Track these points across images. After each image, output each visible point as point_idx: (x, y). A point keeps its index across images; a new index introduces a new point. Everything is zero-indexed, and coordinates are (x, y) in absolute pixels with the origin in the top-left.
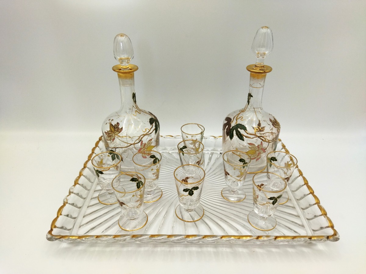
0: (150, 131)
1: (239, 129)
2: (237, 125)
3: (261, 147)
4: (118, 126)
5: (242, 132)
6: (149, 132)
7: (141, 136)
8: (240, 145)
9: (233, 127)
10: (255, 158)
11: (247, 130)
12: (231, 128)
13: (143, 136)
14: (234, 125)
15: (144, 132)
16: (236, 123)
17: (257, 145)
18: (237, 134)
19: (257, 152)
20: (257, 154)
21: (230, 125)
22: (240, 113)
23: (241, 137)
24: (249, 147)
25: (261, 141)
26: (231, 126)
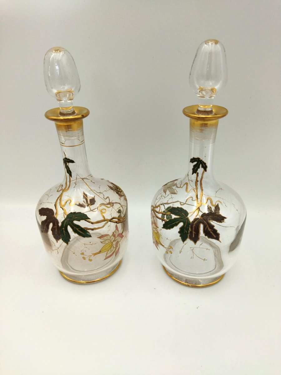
1: (76, 222)
2: (68, 216)
3: (117, 234)
5: (82, 224)
8: (86, 246)
9: (63, 223)
10: (113, 253)
11: (89, 219)
12: (60, 224)
14: (63, 219)
16: (65, 213)
17: (111, 234)
18: (75, 231)
19: (114, 243)
20: (115, 247)
21: (55, 222)
22: (62, 194)
23: (83, 233)
24: (101, 242)
25: (116, 224)
26: (58, 223)
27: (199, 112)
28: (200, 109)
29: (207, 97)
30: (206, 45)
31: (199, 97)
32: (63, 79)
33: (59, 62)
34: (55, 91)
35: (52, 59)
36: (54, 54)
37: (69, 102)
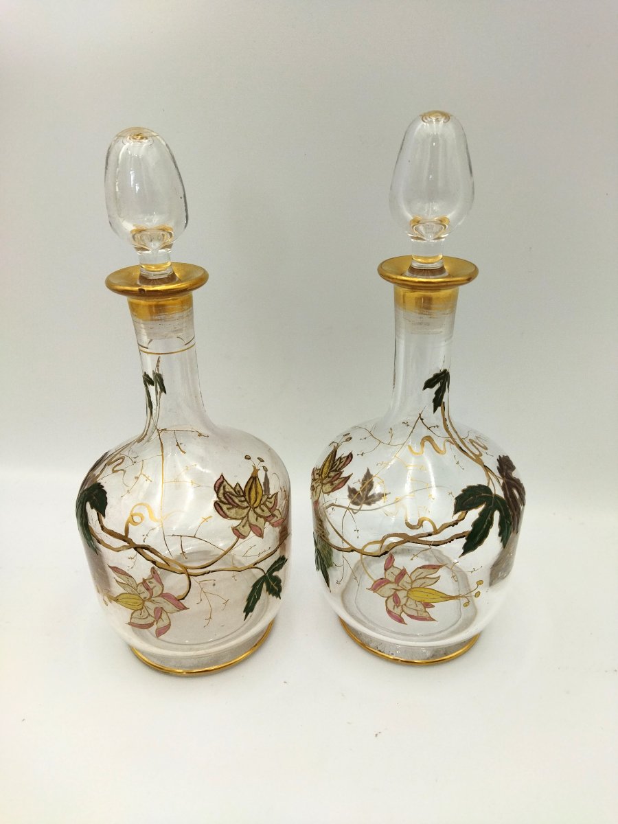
0: (436, 532)
4: (344, 465)
6: (430, 535)
7: (390, 536)
13: (399, 539)
15: (411, 527)
27: (413, 271)
28: (415, 265)
29: (430, 239)
30: (423, 123)
31: (412, 238)
32: (148, 202)
33: (139, 162)
34: (129, 227)
35: (123, 155)
36: (127, 144)
37: (162, 253)
